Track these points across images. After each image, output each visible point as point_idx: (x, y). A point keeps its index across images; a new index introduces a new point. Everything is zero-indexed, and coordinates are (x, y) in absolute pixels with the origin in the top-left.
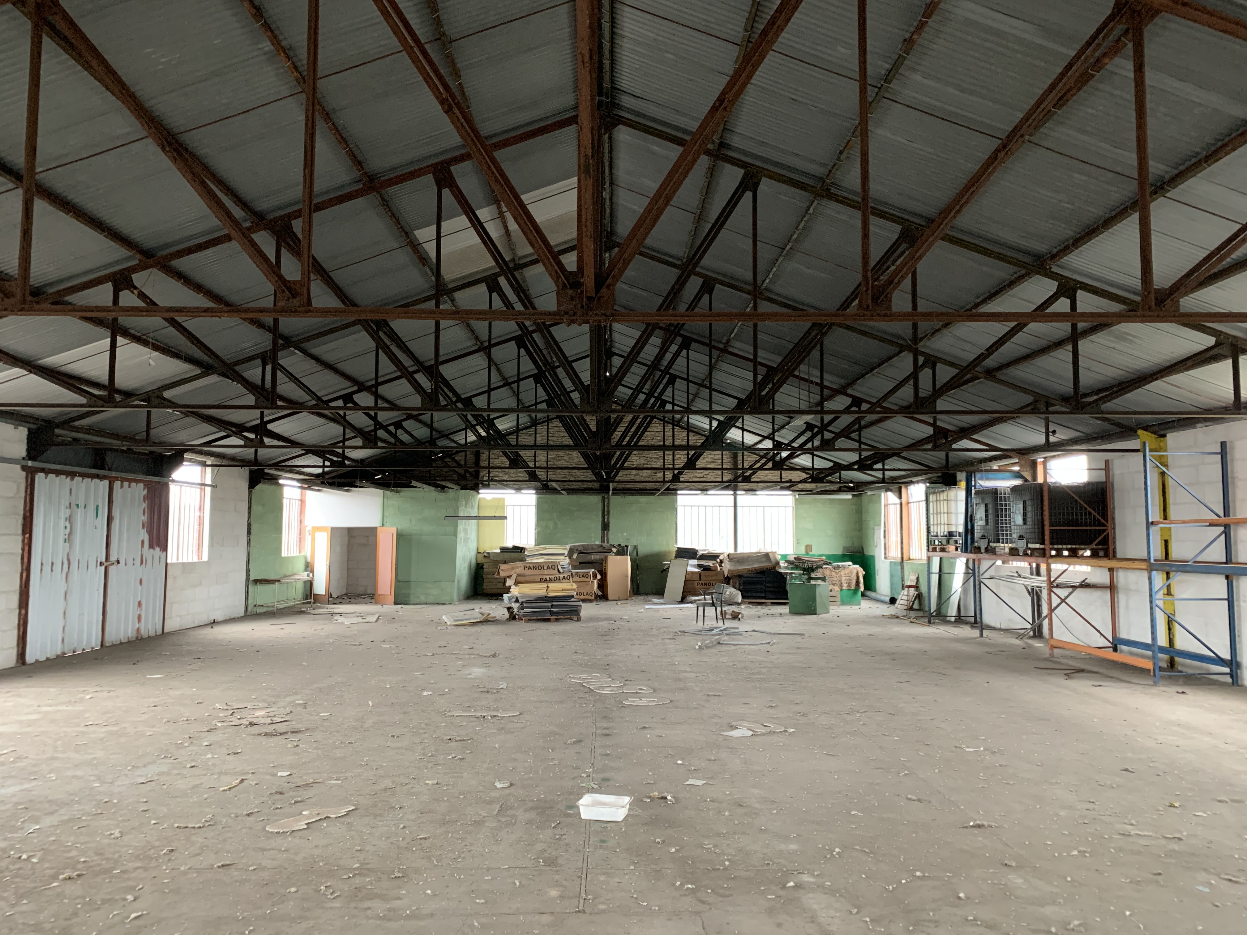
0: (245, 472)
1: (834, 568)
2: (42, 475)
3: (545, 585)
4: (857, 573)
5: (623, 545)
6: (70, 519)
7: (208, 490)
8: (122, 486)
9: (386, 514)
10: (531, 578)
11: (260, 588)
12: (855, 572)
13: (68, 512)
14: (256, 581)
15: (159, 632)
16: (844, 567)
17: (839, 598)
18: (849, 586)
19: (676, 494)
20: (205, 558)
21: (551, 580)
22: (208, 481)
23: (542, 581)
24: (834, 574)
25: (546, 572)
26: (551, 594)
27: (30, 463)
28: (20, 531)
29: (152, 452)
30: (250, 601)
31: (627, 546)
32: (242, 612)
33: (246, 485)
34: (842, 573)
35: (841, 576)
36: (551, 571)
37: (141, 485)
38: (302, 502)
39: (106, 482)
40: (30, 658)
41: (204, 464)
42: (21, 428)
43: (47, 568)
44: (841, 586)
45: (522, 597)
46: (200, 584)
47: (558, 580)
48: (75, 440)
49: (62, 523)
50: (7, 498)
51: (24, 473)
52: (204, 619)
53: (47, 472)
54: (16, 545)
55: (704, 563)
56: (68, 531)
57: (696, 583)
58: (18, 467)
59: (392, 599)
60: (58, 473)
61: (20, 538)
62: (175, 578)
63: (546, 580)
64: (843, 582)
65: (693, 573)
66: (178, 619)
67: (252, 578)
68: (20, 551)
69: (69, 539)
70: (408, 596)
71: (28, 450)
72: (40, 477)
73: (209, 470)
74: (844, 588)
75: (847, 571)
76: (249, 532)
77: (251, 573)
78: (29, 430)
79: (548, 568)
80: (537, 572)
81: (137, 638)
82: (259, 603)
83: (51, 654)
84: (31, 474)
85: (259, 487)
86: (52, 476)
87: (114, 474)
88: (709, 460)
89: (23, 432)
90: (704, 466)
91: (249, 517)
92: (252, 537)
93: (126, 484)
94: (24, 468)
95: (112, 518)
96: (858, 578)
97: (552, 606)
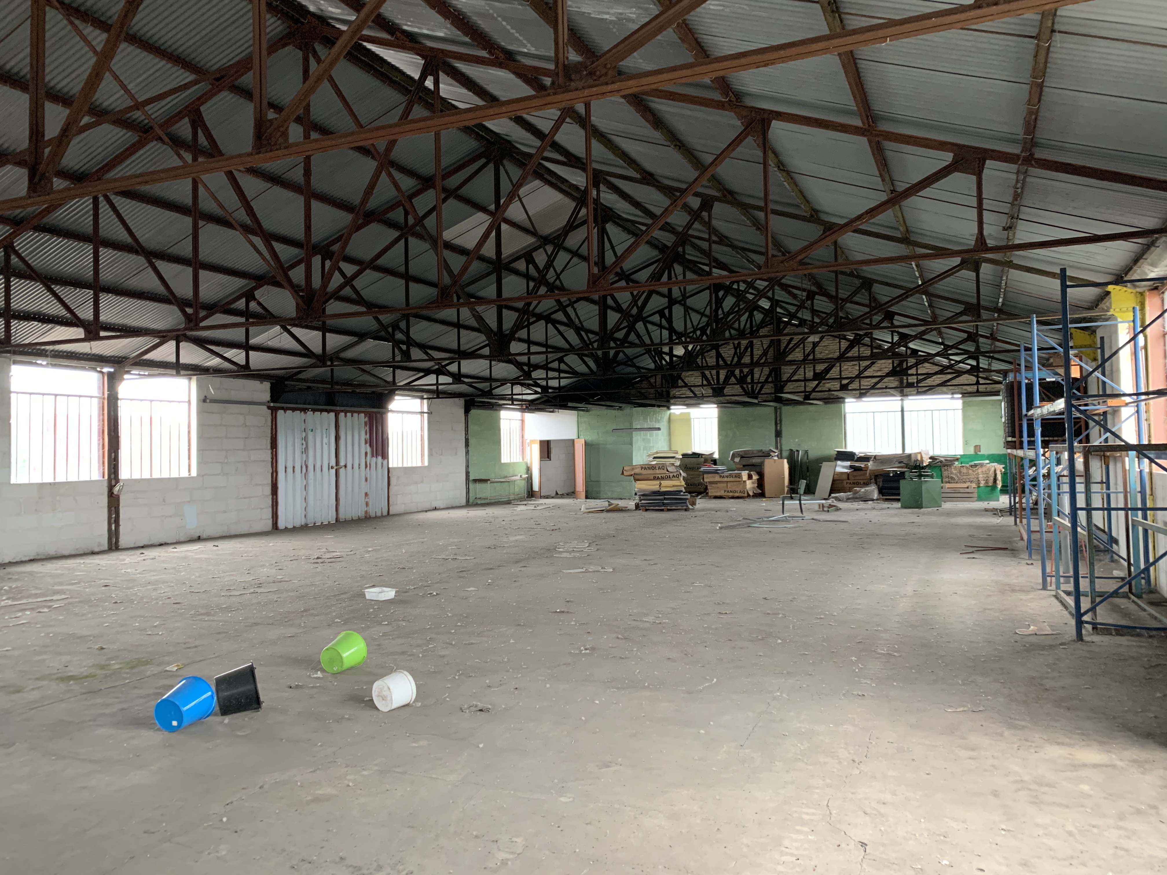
0: (461, 402)
1: (971, 466)
2: (282, 411)
3: (658, 482)
4: (995, 471)
5: (794, 449)
6: (306, 439)
7: (426, 415)
8: (346, 416)
9: (580, 429)
10: (646, 477)
11: (478, 486)
12: (993, 469)
13: (304, 434)
14: (475, 481)
15: (385, 513)
16: (982, 465)
17: (976, 495)
18: (987, 482)
19: (844, 402)
20: (426, 464)
21: (663, 478)
22: (426, 410)
23: (655, 479)
24: (970, 472)
25: (657, 471)
26: (663, 489)
27: (272, 404)
28: (269, 446)
29: (373, 392)
30: (471, 495)
31: (798, 451)
32: (463, 502)
33: (462, 411)
34: (980, 471)
35: (978, 474)
36: (662, 471)
37: (363, 415)
38: (523, 421)
39: (332, 415)
40: (281, 525)
41: (422, 398)
42: (265, 383)
43: (290, 470)
44: (978, 483)
45: (639, 491)
46: (422, 482)
47: (668, 478)
48: (309, 388)
49: (298, 442)
50: (258, 427)
51: (270, 411)
52: (428, 506)
53: (285, 409)
54: (267, 455)
55: (857, 464)
56: (304, 446)
57: (845, 482)
58: (265, 407)
59: (583, 495)
60: (293, 410)
61: (270, 451)
62: (398, 478)
63: (658, 479)
64: (980, 479)
65: (842, 473)
66: (403, 506)
67: (471, 478)
68: (270, 460)
69: (306, 451)
70: (598, 492)
71: (271, 396)
72: (280, 413)
73: (425, 401)
74: (981, 485)
75: (984, 469)
76: (467, 445)
77: (471, 474)
78: (271, 384)
79: (659, 468)
80: (651, 472)
81: (366, 517)
82: (478, 496)
83: (298, 524)
84: (274, 411)
85: (474, 412)
86: (289, 412)
87: (338, 408)
88: (876, 369)
89: (267, 385)
90: (871, 375)
91: (467, 434)
92: (470, 449)
93: (349, 415)
94: (269, 408)
95: (339, 438)
96: (995, 475)
97: (665, 499)
